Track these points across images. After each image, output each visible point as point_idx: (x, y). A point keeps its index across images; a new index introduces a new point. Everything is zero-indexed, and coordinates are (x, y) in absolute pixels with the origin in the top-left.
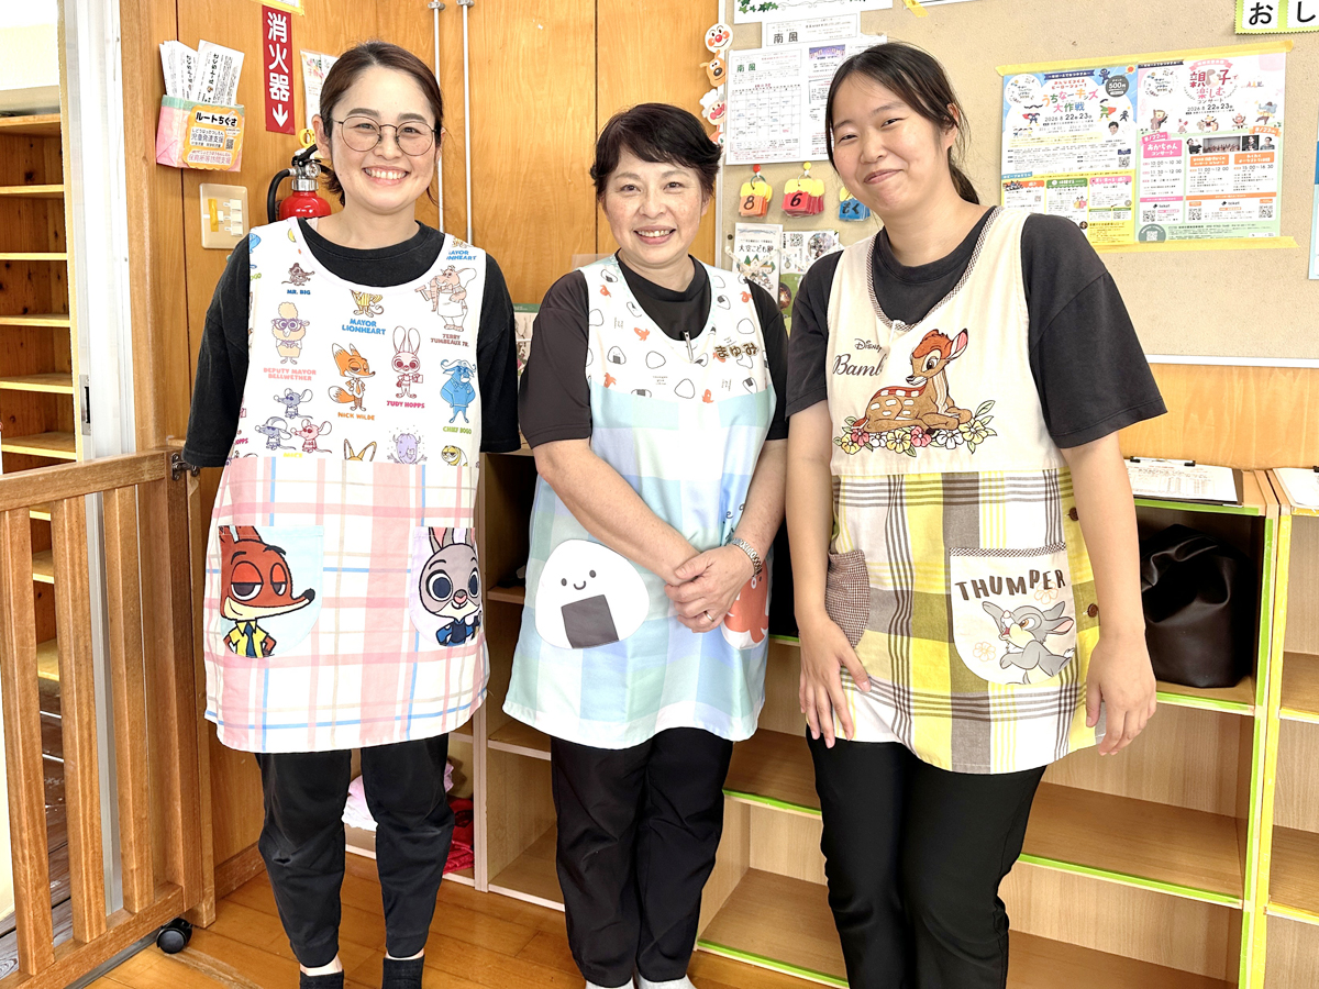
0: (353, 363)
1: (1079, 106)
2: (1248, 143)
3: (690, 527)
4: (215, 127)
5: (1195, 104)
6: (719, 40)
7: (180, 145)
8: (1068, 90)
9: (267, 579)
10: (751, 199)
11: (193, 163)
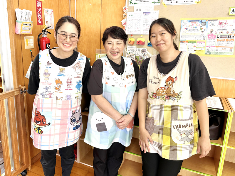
0: (59, 82)
1: (196, 27)
2: (228, 37)
3: (121, 110)
4: (27, 26)
5: (219, 28)
6: (125, 10)
7: (20, 30)
8: (194, 24)
9: (42, 121)
10: (130, 41)
11: (23, 33)
